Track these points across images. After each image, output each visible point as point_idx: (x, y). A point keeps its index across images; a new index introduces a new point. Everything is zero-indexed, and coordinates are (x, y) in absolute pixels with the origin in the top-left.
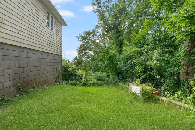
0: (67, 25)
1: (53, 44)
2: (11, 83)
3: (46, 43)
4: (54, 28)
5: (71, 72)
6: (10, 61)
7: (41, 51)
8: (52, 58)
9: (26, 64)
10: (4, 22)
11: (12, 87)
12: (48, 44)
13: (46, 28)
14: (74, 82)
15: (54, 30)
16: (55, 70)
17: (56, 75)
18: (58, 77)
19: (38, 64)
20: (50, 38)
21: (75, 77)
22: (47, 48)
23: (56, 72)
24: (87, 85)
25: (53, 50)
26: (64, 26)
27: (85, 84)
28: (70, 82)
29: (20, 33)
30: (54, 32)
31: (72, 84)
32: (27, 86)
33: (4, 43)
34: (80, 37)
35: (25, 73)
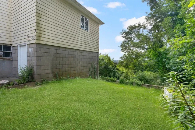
0: (104, 24)
1: (87, 42)
2: (50, 71)
3: (80, 42)
4: (89, 28)
5: (110, 68)
6: (49, 56)
7: (75, 49)
8: (87, 54)
9: (62, 59)
10: (45, 30)
11: (51, 74)
12: (82, 43)
13: (80, 30)
14: (112, 78)
15: (89, 30)
16: (90, 65)
17: (91, 69)
18: (93, 72)
19: (72, 59)
20: (85, 38)
21: (114, 74)
22: (81, 47)
23: (91, 67)
24: (124, 83)
25: (88, 48)
26: (101, 24)
27: (122, 81)
28: (108, 78)
29: (56, 36)
30: (89, 32)
31: (109, 81)
32: (62, 75)
33: (45, 45)
34: (124, 34)
35: (60, 65)
